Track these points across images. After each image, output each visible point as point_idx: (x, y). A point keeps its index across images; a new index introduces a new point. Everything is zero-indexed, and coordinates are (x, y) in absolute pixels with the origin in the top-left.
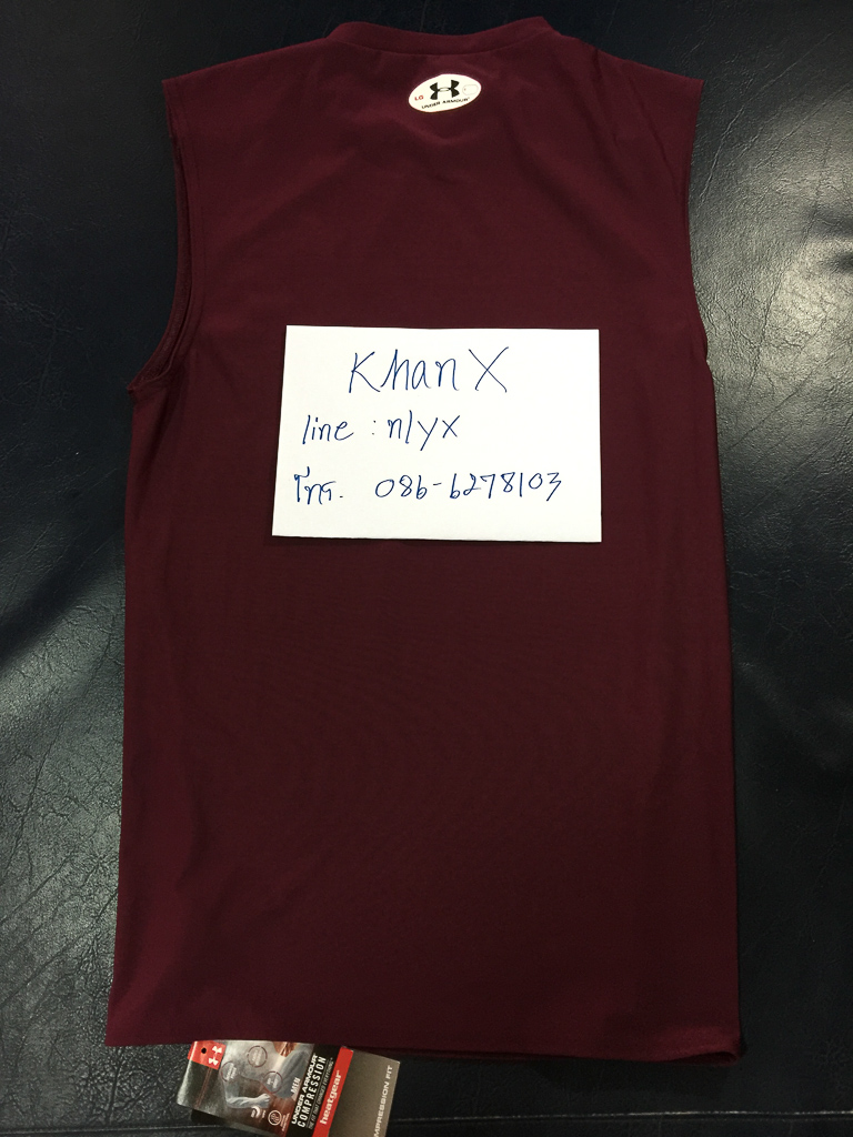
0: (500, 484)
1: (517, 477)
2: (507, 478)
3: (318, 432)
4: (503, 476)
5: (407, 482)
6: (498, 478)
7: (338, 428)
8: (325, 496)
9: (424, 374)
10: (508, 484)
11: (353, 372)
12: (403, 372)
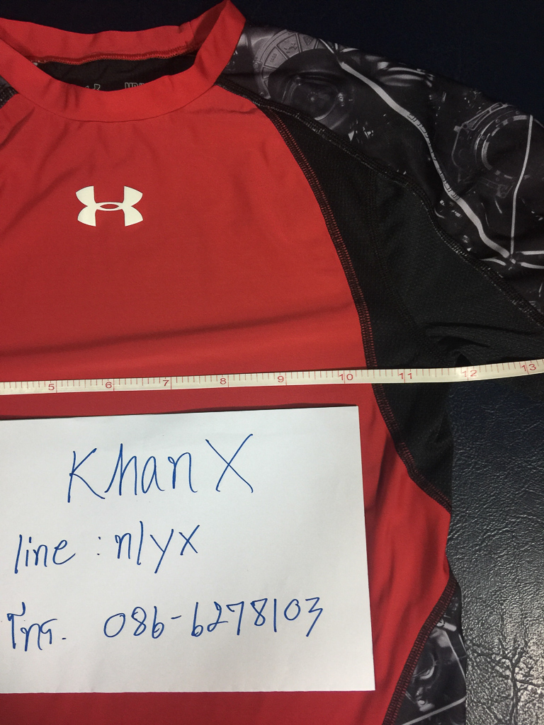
0: (250, 614)
1: (270, 604)
2: (259, 606)
3: (32, 556)
4: (253, 604)
5: (140, 616)
6: (248, 606)
7: (57, 548)
8: (45, 638)
9: (155, 473)
10: (260, 614)
11: (71, 475)
12: (130, 472)
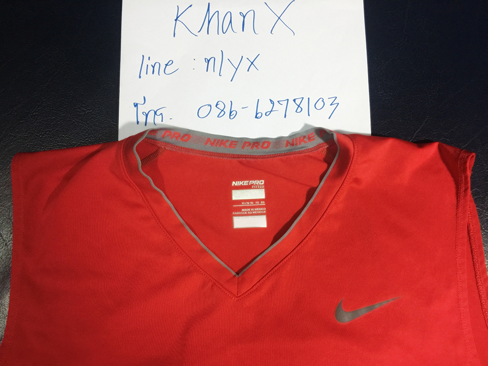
0: (292, 106)
2: (298, 102)
3: (150, 69)
4: (294, 100)
5: (221, 106)
6: (291, 102)
7: (166, 65)
8: (158, 118)
9: (231, 22)
10: (299, 106)
11: (176, 20)
12: (214, 21)
